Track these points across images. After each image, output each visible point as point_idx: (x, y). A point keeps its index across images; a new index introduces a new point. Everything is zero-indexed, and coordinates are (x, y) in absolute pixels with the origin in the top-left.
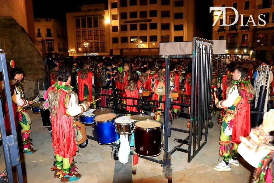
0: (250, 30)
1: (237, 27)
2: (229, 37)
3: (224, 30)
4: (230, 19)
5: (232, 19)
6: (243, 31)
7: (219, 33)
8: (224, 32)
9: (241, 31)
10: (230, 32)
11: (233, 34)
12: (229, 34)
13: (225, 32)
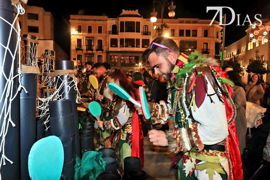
0: (104, 51)
1: (93, 47)
2: (87, 56)
3: (82, 50)
4: (86, 39)
5: (88, 40)
6: (98, 52)
7: (77, 52)
8: (81, 51)
9: (96, 52)
10: (87, 52)
11: (90, 54)
12: (86, 54)
13: (83, 51)
